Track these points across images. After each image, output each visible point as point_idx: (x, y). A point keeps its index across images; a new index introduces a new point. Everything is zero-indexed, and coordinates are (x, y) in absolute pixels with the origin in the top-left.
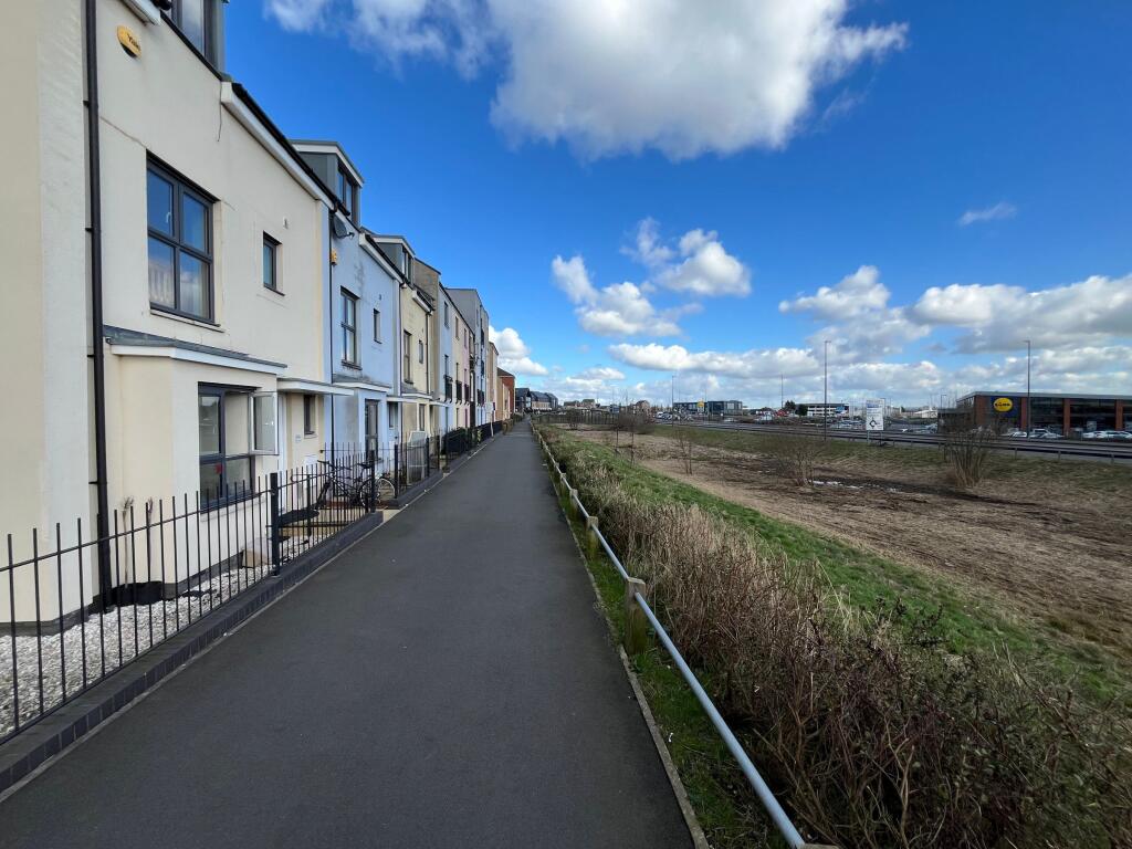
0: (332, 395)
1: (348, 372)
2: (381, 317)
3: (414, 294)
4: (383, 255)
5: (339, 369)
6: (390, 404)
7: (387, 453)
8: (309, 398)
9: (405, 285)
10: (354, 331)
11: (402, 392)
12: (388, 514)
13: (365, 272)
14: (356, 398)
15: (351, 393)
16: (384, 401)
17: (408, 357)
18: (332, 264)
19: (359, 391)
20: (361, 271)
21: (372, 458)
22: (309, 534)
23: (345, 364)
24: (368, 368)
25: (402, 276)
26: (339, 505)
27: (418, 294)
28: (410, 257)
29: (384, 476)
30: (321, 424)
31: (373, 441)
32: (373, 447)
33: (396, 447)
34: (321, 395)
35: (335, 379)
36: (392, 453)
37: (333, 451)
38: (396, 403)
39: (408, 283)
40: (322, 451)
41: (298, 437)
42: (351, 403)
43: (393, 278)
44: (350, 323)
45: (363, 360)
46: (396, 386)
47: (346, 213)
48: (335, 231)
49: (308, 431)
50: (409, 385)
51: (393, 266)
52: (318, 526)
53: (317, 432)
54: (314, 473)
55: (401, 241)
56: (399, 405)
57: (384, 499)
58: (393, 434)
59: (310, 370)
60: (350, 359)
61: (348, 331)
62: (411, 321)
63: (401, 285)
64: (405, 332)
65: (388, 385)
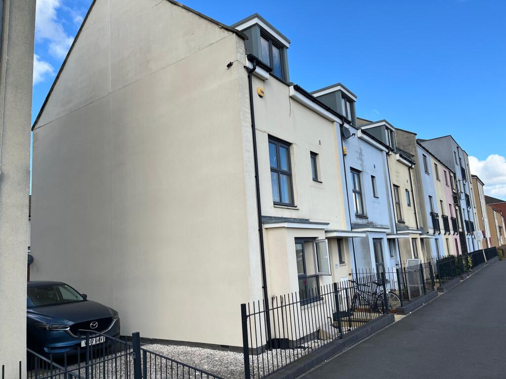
0: (352, 237)
1: (360, 221)
2: (377, 180)
3: (398, 157)
4: (373, 138)
5: (354, 220)
6: (389, 240)
7: (392, 276)
8: (339, 240)
9: (390, 153)
10: (360, 193)
11: (397, 231)
12: (398, 317)
13: (363, 152)
14: (367, 238)
15: (364, 235)
16: (385, 238)
17: (398, 204)
18: (344, 155)
19: (368, 233)
20: (361, 154)
21: (382, 280)
22: (350, 327)
23: (358, 216)
24: (372, 217)
25: (387, 147)
26: (366, 311)
27: (401, 156)
28: (391, 131)
29: (392, 291)
30: (348, 257)
31: (381, 267)
32: (381, 271)
33: (397, 270)
34: (346, 238)
35: (354, 226)
36: (395, 275)
37: (356, 274)
38: (394, 240)
39: (392, 151)
40: (350, 274)
41: (337, 265)
42: (365, 241)
43: (382, 151)
44: (357, 189)
45: (369, 212)
46: (392, 226)
47: (349, 123)
48: (344, 135)
49: (341, 262)
50: (402, 225)
51: (381, 143)
52: (354, 321)
53: (346, 262)
54: (349, 287)
55: (384, 123)
56: (396, 240)
57: (394, 308)
58: (393, 262)
59: (340, 224)
60: (360, 212)
61: (357, 194)
62: (397, 176)
63: (387, 154)
64: (394, 185)
65: (387, 227)
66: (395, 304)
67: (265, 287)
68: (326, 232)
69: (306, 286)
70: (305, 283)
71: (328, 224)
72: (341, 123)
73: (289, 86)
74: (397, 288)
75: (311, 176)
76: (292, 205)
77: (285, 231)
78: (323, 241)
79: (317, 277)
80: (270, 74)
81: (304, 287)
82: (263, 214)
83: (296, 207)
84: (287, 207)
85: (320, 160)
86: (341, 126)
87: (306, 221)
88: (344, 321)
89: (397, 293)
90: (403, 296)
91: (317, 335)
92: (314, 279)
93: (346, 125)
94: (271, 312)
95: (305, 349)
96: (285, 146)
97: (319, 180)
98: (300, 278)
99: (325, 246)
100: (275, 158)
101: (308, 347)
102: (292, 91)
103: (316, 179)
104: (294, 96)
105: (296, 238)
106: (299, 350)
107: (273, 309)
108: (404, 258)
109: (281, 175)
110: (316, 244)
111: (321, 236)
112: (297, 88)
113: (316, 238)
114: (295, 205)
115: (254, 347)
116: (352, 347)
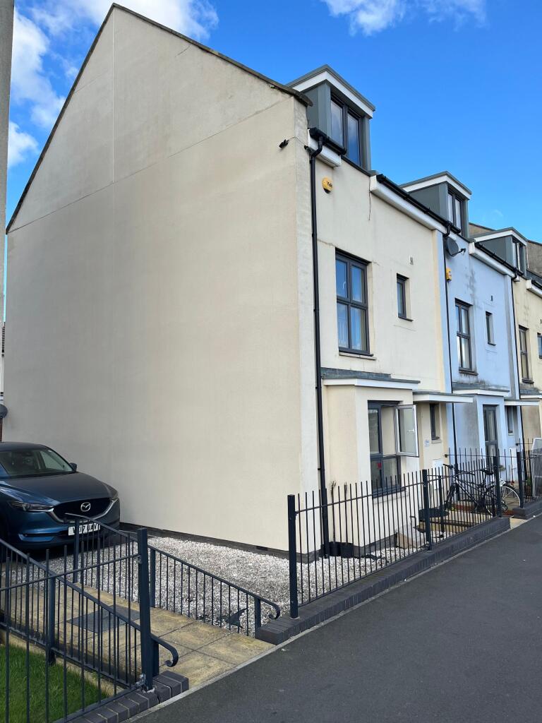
0: (453, 403)
1: (465, 379)
2: (494, 319)
3: (529, 284)
4: (492, 256)
5: (457, 377)
6: (508, 408)
7: (509, 462)
8: (433, 406)
9: (518, 278)
10: (468, 338)
11: (520, 394)
12: (515, 523)
13: (476, 277)
14: (475, 403)
15: (470, 400)
16: (502, 405)
17: (525, 354)
18: (447, 281)
19: (477, 397)
20: (472, 279)
21: (494, 467)
22: (443, 531)
23: (462, 371)
24: (483, 373)
25: (514, 270)
26: (467, 509)
27: (533, 283)
28: (522, 245)
29: (507, 483)
30: (445, 431)
31: (492, 447)
32: (492, 454)
33: (518, 454)
34: (444, 404)
35: (455, 386)
36: (515, 461)
37: (456, 456)
38: (515, 407)
39: (521, 275)
40: (446, 456)
41: (427, 442)
42: (471, 409)
43: (504, 275)
44: (464, 331)
45: (479, 366)
46: (513, 387)
47: (457, 232)
48: (449, 251)
49: (434, 437)
50: (529, 386)
51: (503, 263)
52: (449, 524)
53: (442, 438)
54: (444, 475)
55: (510, 233)
56: (519, 408)
57: (510, 508)
58: (512, 440)
59: (435, 382)
60: (466, 366)
61: (463, 339)
62: (526, 314)
63: (513, 280)
64: (520, 327)
65: (505, 389)
66: (512, 502)
67: (321, 469)
68: (415, 393)
69: (380, 471)
70: (380, 465)
71: (418, 382)
72: (445, 232)
73: (369, 176)
74: (516, 478)
75: (396, 310)
76: (365, 353)
77: (354, 390)
78: (409, 407)
79: (398, 458)
80: (343, 159)
81: (379, 471)
82: (323, 365)
83: (372, 356)
84: (358, 356)
85: (411, 287)
86: (445, 236)
87: (385, 377)
88: (435, 523)
89: (516, 485)
90: (525, 490)
91: (394, 540)
92: (394, 460)
93: (452, 236)
94: (330, 508)
95: (376, 560)
96: (359, 265)
97: (407, 317)
98: (373, 458)
99: (411, 415)
100: (345, 283)
101: (380, 557)
102: (374, 184)
103: (403, 315)
104: (376, 190)
105: (369, 402)
106: (368, 560)
107: (333, 504)
108: (528, 436)
109: (352, 308)
110: (399, 410)
111: (407, 399)
112: (382, 179)
113: (399, 402)
114: (371, 353)
115: (305, 551)
116: (445, 562)
